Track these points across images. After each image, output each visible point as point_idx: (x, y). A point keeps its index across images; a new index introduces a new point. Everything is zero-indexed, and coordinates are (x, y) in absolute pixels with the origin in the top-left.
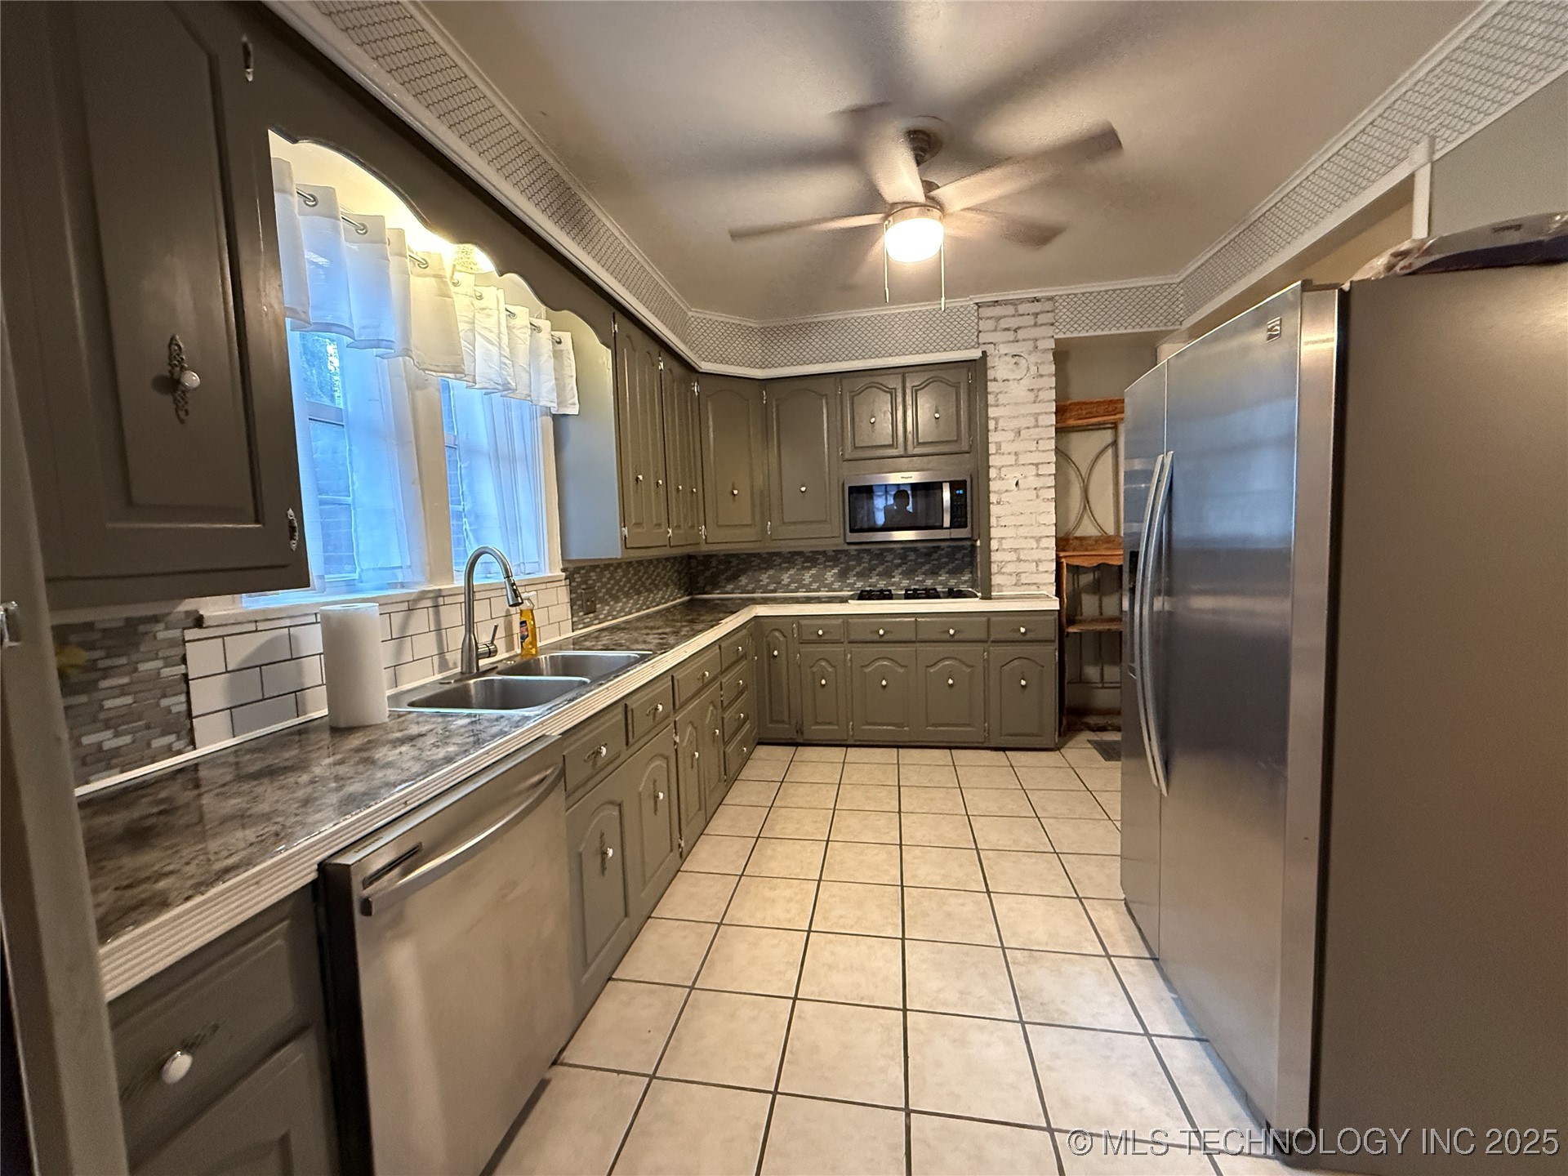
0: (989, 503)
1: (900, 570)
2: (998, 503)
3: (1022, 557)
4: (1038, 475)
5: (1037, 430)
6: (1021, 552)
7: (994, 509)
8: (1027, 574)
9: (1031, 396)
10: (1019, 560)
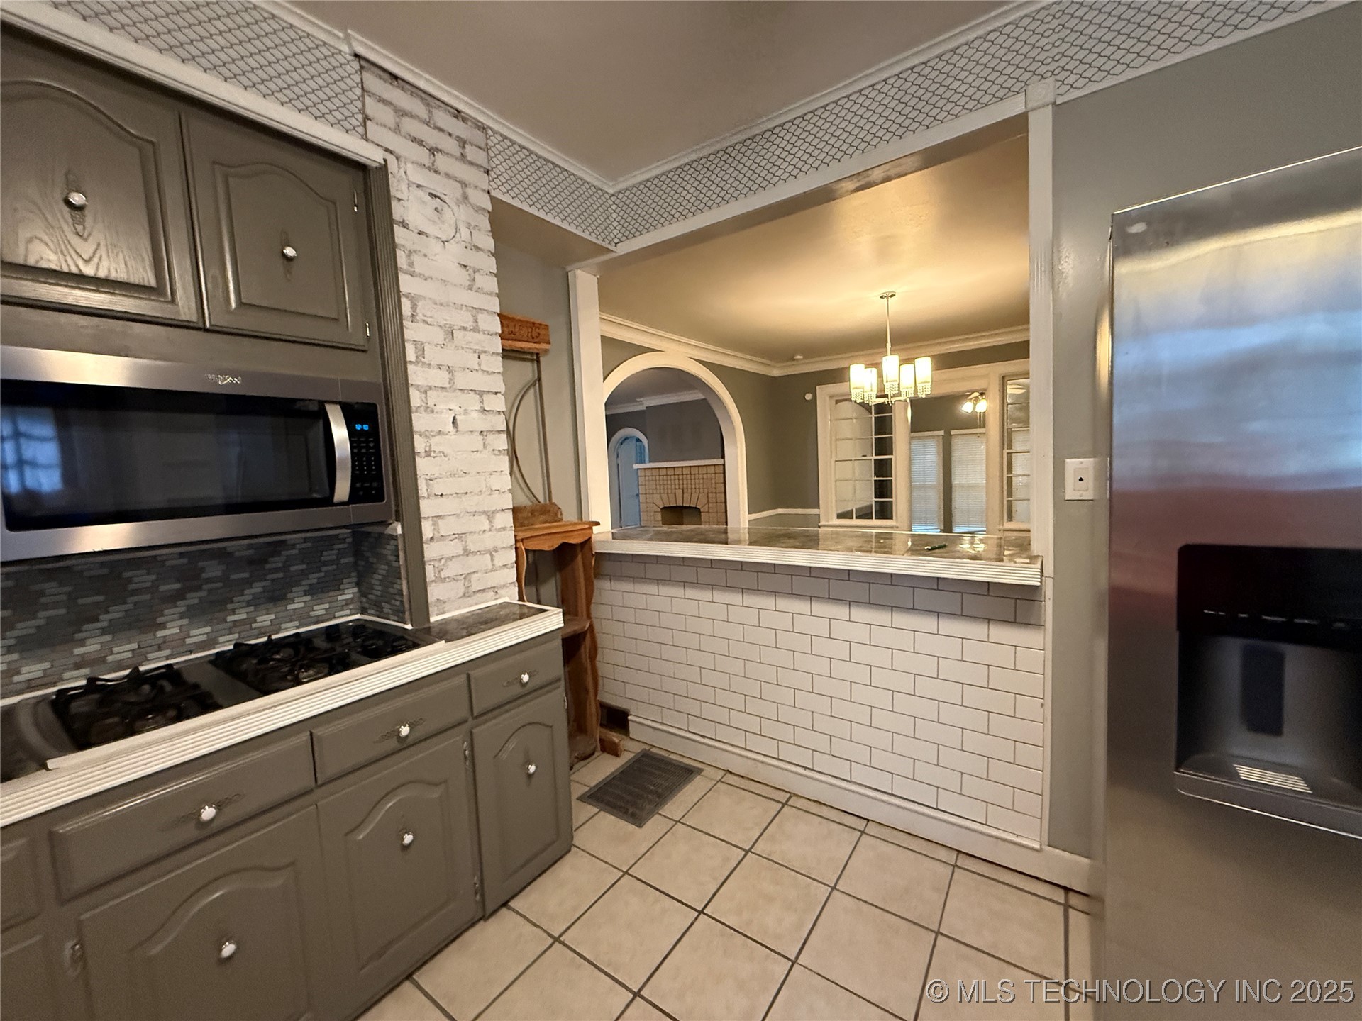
0: (413, 454)
1: (181, 606)
2: (428, 454)
3: (472, 547)
4: (484, 411)
5: (476, 334)
6: (470, 538)
7: (423, 465)
8: (479, 574)
9: (464, 277)
10: (467, 553)
